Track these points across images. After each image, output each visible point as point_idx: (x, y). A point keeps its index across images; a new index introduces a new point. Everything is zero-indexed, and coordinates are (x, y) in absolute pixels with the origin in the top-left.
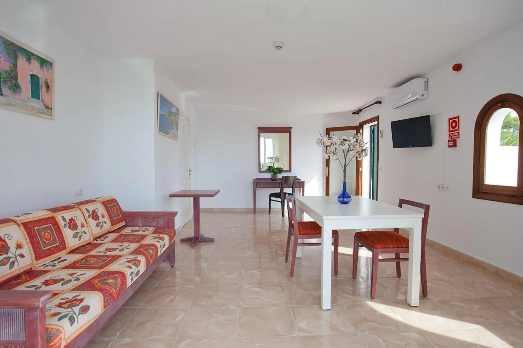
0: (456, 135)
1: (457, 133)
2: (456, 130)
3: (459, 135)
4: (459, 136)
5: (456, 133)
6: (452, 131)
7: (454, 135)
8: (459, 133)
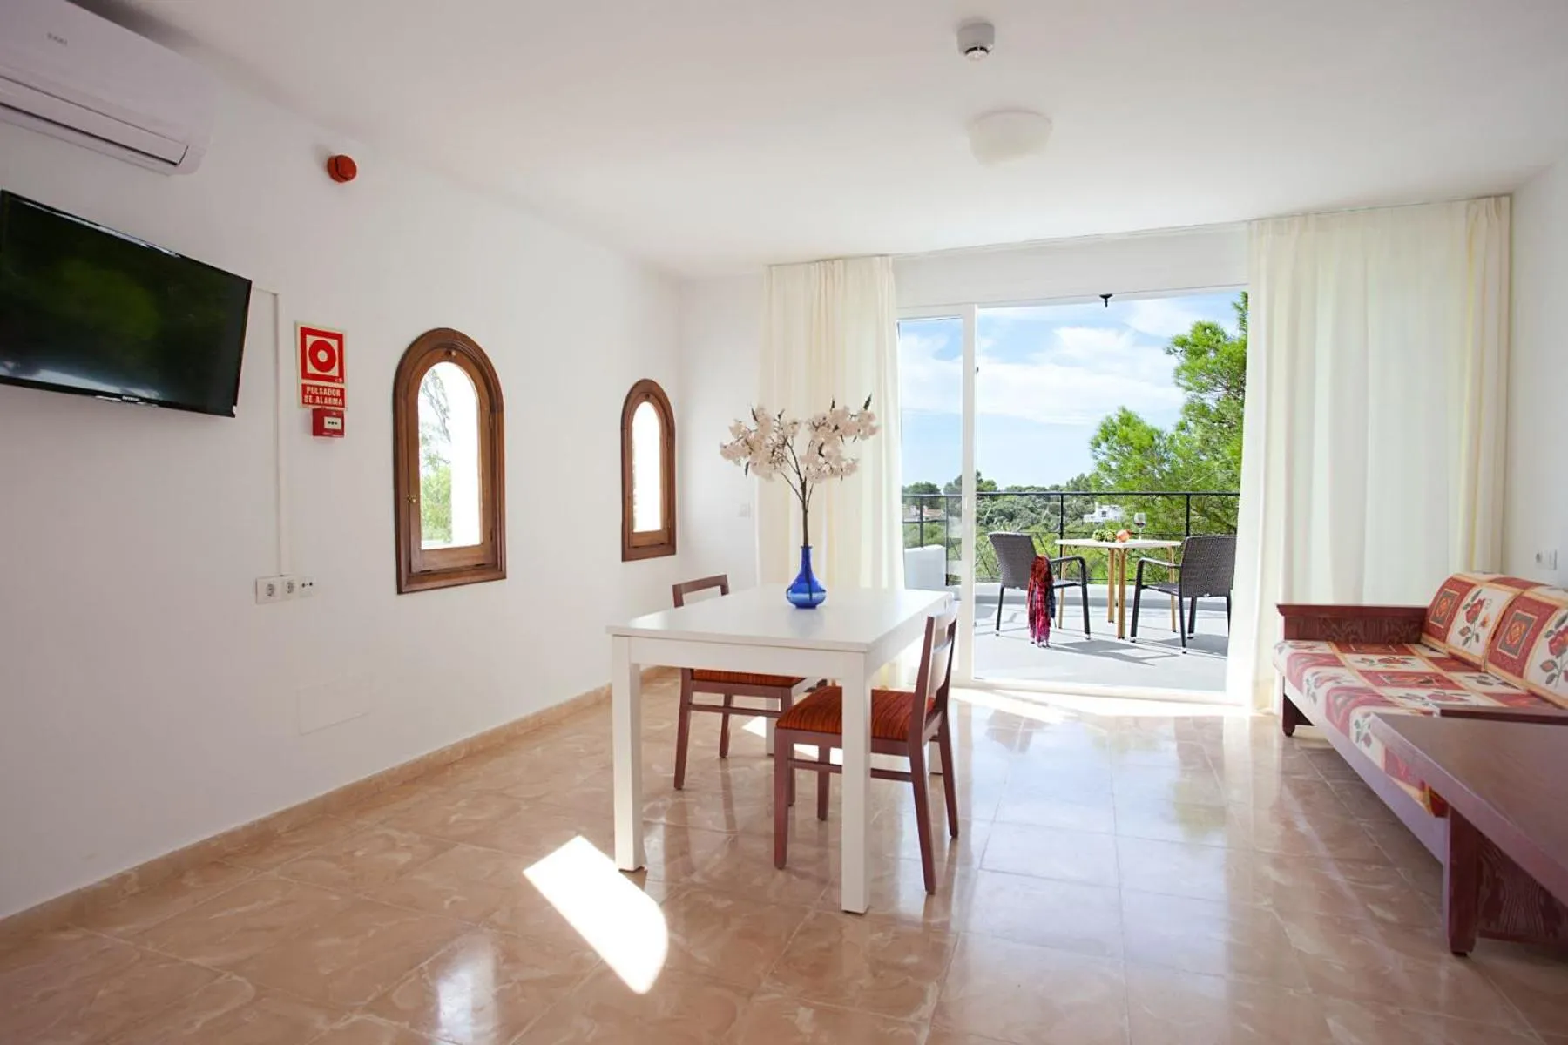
0: (332, 397)
1: (336, 389)
2: (331, 379)
3: (342, 396)
4: (343, 402)
5: (332, 388)
6: (314, 377)
7: (325, 393)
8: (342, 391)
